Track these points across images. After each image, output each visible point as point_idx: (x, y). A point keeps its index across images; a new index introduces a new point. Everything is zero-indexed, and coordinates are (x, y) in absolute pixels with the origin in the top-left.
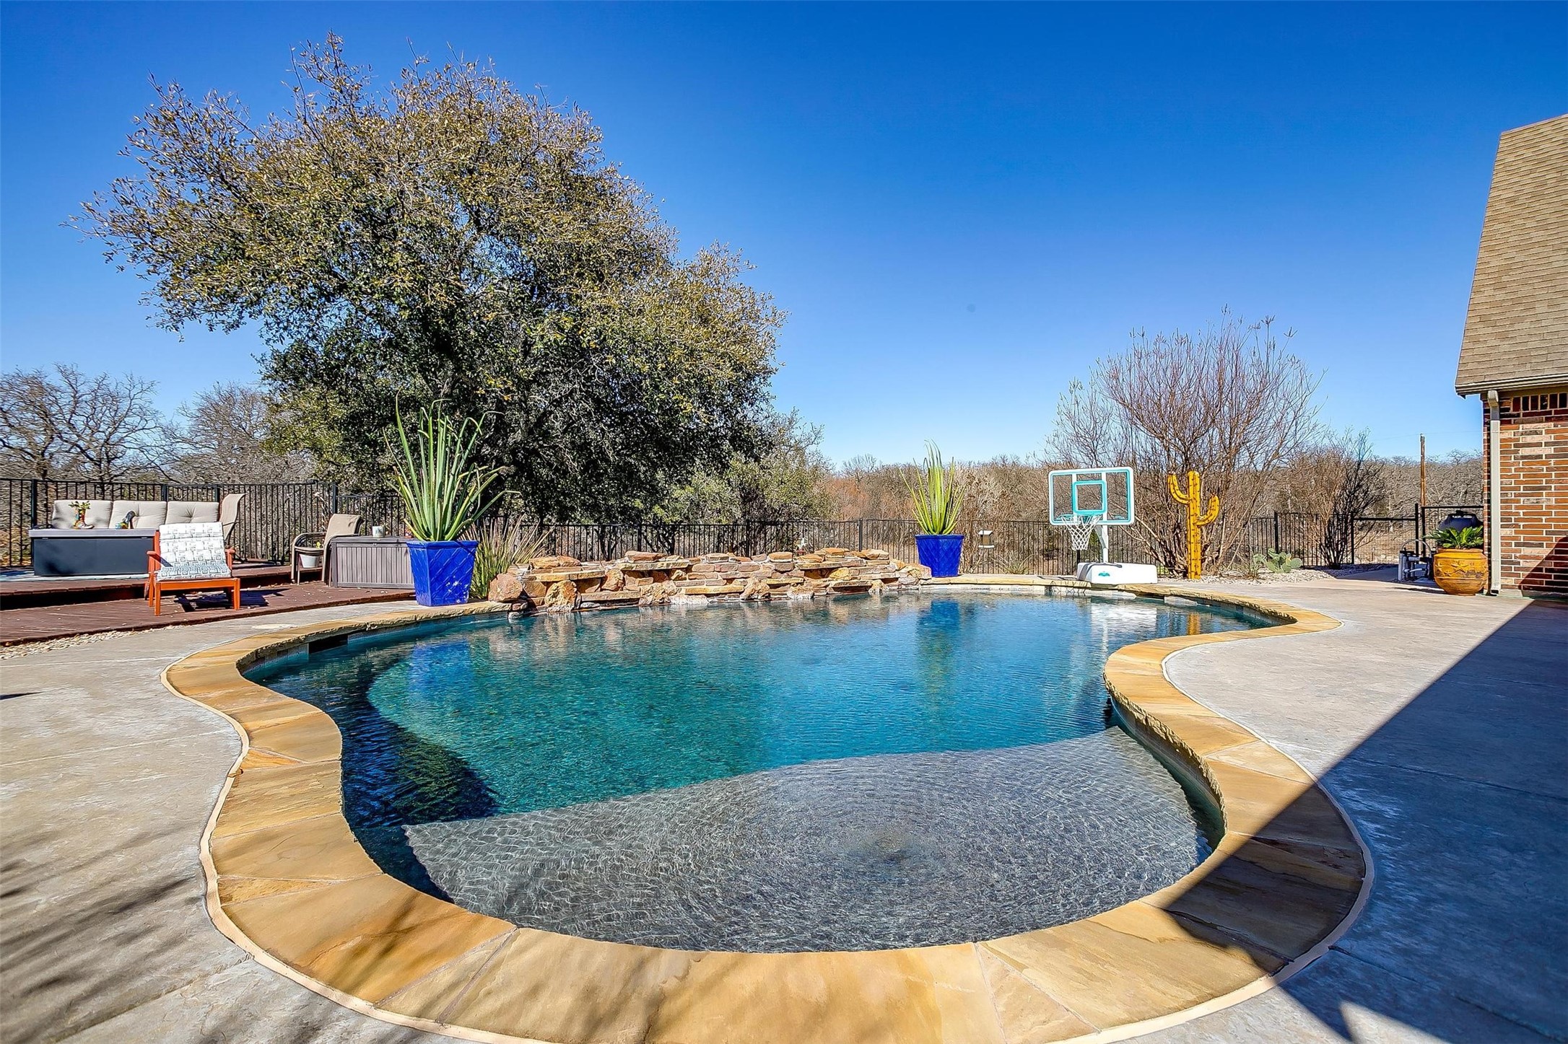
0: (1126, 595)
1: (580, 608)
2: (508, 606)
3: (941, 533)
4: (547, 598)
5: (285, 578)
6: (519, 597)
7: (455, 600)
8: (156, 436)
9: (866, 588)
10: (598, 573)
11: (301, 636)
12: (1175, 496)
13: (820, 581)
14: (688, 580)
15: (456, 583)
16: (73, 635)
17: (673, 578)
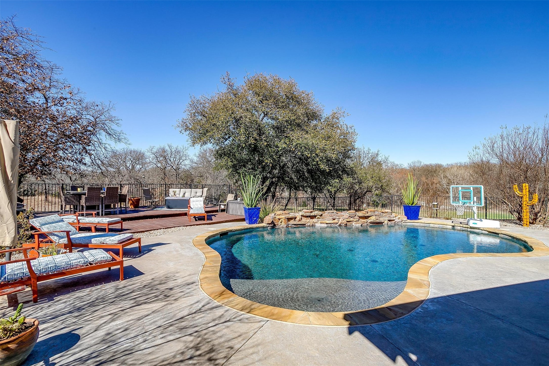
0: (484, 232)
1: (288, 226)
2: (268, 225)
3: (412, 204)
4: (279, 223)
5: (217, 211)
6: (271, 223)
7: (255, 223)
8: (188, 162)
9: (382, 223)
10: (294, 216)
11: (218, 232)
12: (516, 193)
13: (365, 220)
14: (321, 219)
15: (255, 219)
16: (175, 227)
17: (316, 218)
